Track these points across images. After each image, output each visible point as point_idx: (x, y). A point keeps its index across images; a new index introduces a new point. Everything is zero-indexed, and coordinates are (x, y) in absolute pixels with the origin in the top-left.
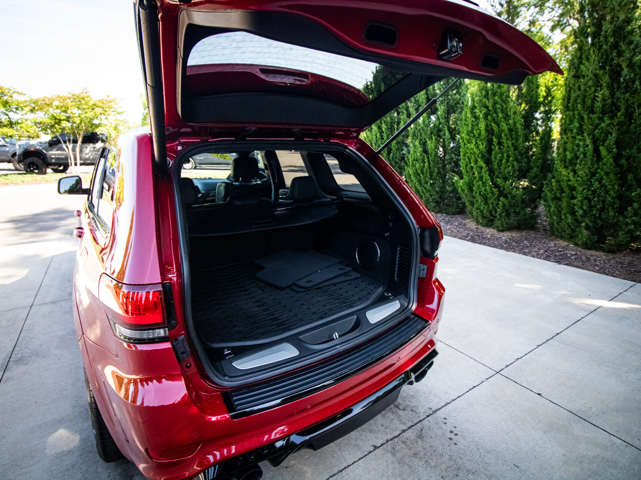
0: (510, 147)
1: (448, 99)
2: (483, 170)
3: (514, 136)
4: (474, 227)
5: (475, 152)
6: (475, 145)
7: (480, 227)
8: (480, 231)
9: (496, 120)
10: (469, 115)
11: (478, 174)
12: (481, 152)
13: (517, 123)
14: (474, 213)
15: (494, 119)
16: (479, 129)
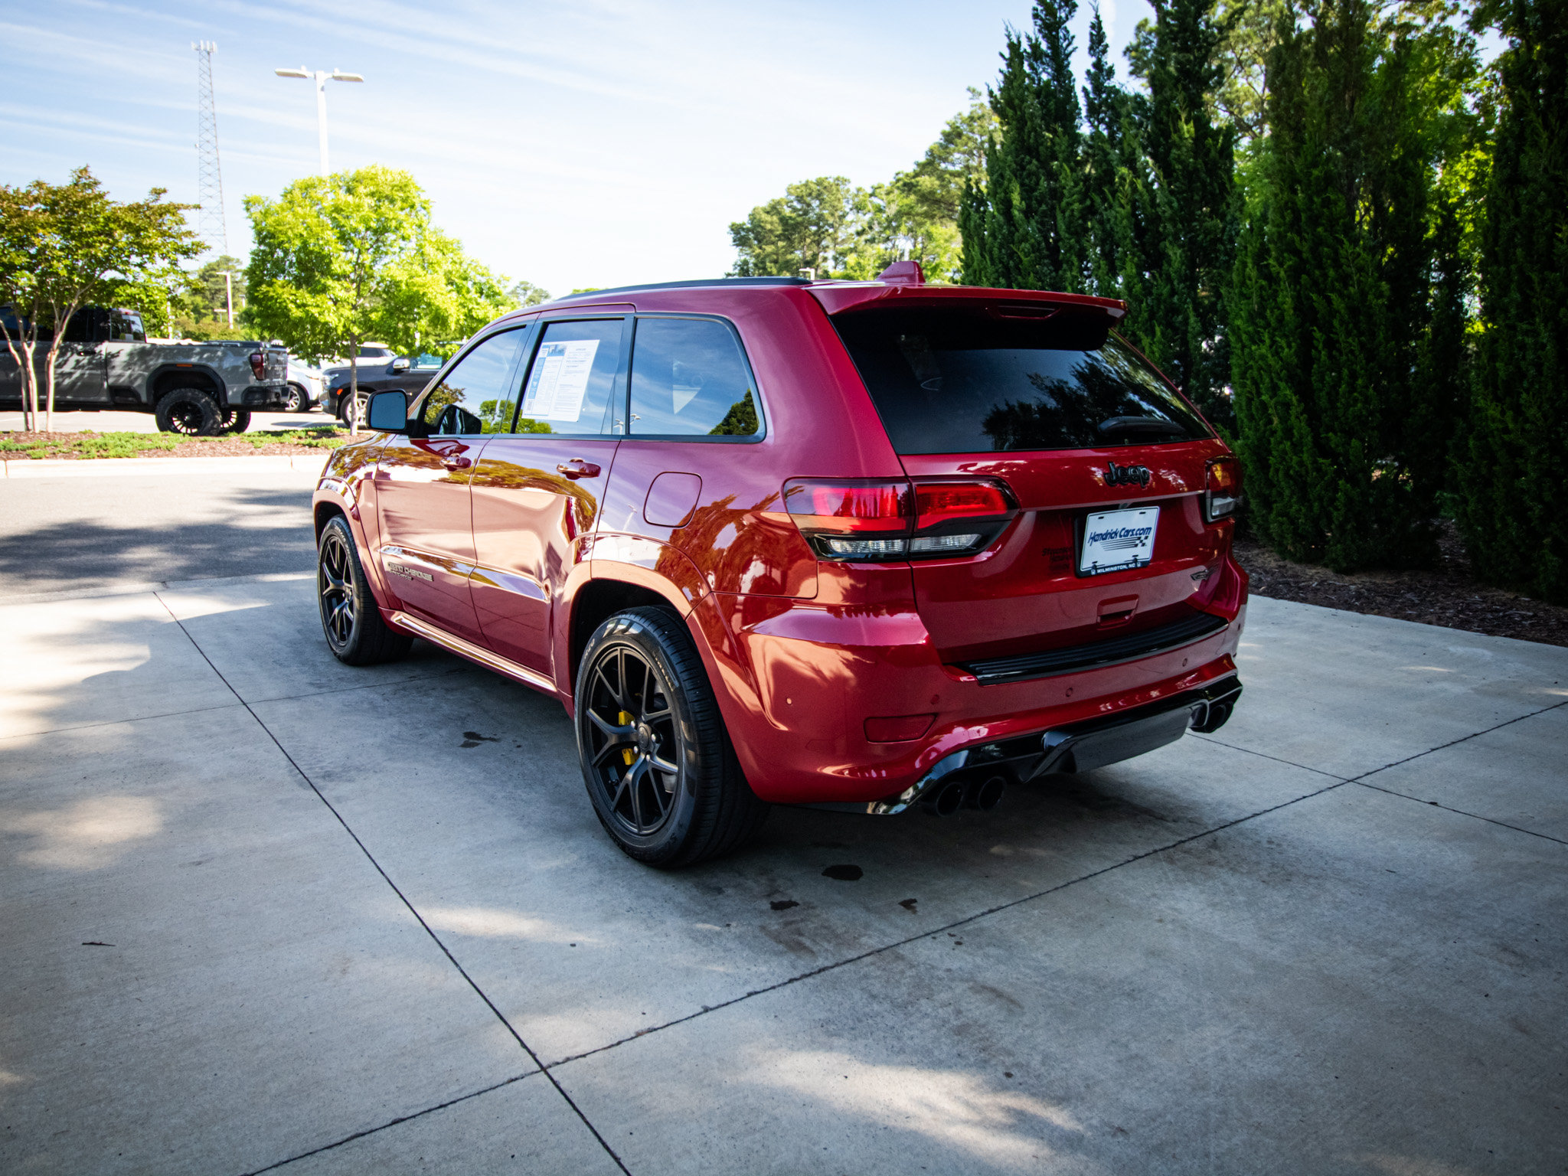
0: (1357, 353)
1: (1193, 230)
2: (1293, 411)
3: (1363, 326)
4: (1273, 564)
5: (1270, 366)
6: (1271, 347)
7: (1289, 564)
8: (1290, 572)
9: (1322, 286)
10: (1251, 271)
11: (1281, 423)
12: (1286, 366)
13: (1368, 293)
14: (1274, 527)
15: (1315, 283)
16: (1279, 309)
